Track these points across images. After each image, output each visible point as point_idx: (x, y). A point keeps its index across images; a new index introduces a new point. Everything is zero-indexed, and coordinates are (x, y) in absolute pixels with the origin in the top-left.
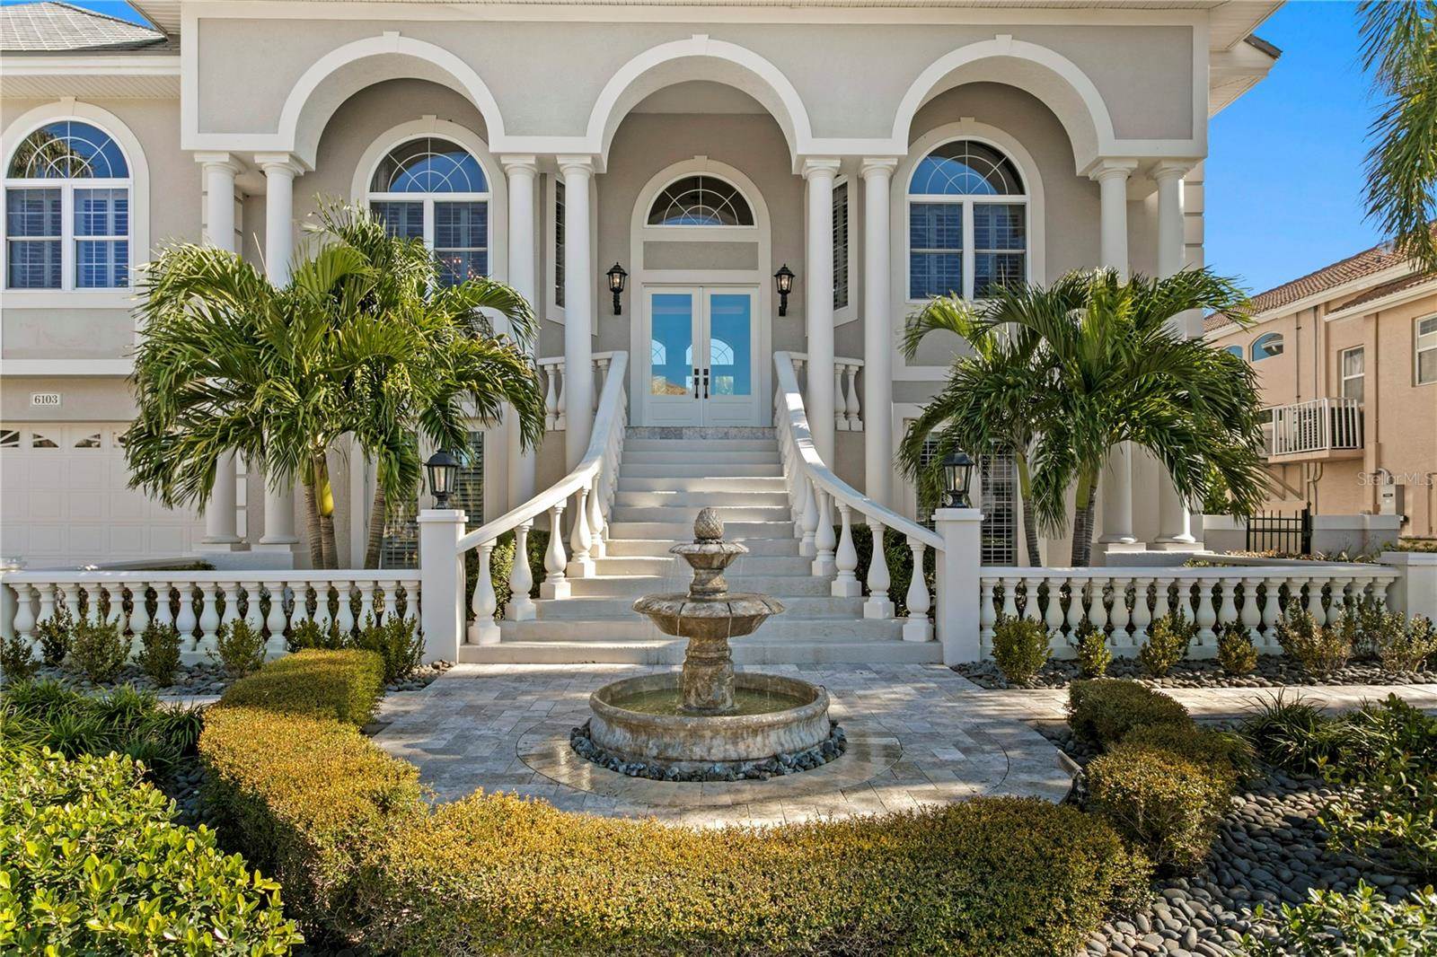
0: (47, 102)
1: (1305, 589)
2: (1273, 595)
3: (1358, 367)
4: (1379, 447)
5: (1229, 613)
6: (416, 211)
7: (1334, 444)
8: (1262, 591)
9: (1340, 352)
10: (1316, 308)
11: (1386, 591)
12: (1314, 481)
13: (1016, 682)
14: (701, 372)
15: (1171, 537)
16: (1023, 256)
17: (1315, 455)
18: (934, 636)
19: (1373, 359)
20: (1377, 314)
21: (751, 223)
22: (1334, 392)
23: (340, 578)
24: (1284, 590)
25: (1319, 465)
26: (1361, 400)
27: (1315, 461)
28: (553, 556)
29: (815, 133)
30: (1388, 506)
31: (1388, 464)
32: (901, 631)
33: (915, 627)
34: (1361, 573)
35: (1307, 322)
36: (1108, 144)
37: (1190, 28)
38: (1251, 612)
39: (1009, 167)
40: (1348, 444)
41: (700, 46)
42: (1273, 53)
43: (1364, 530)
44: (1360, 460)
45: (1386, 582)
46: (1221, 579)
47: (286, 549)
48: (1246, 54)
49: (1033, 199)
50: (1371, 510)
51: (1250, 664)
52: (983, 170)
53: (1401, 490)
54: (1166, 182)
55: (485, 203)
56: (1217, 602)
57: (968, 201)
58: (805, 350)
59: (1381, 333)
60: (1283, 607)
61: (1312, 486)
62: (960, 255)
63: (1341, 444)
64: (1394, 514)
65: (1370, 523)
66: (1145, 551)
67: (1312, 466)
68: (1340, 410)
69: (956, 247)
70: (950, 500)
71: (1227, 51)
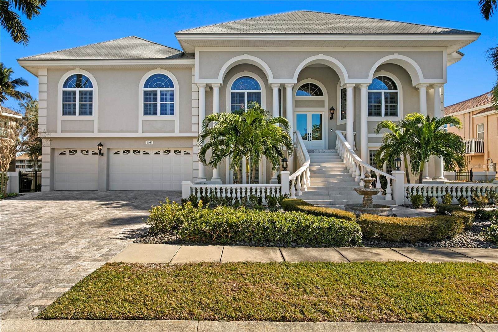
0: (154, 69)
1: (476, 189)
2: (469, 190)
3: (482, 129)
4: (488, 152)
5: (459, 194)
6: (243, 94)
7: (476, 151)
8: (467, 189)
9: (477, 125)
10: (469, 113)
11: (495, 189)
12: (469, 161)
13: (417, 207)
14: (309, 134)
15: (438, 177)
16: (397, 105)
17: (470, 154)
18: (392, 199)
19: (487, 128)
20: (488, 116)
21: (323, 95)
22: (475, 137)
23: (258, 186)
24: (472, 189)
25: (471, 157)
26: (483, 139)
27: (470, 156)
28: (304, 181)
29: (349, 78)
30: (491, 169)
31: (491, 157)
32: (385, 198)
33: (388, 197)
34: (489, 185)
35: (467, 116)
36: (422, 80)
37: (443, 51)
38: (464, 194)
39: (393, 83)
40: (480, 151)
41: (321, 57)
42: (462, 55)
43: (486, 176)
44: (483, 156)
45: (495, 187)
46: (458, 186)
47: (220, 180)
48: (455, 55)
49: (400, 91)
50: (487, 170)
51: (467, 204)
52: (386, 83)
53: (495, 164)
54: (436, 89)
55: (260, 93)
56: (457, 192)
57: (383, 91)
58: (346, 130)
59: (489, 121)
60: (472, 193)
61: (469, 163)
62: (381, 106)
63: (478, 151)
64: (493, 171)
65: (488, 173)
66: (432, 181)
67: (469, 157)
68: (477, 142)
69: (380, 103)
70: (396, 169)
71: (450, 54)
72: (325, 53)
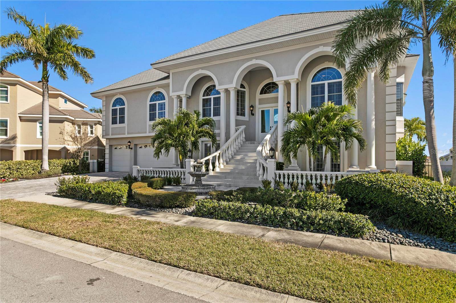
14: (272, 127)
16: (342, 94)
29: (278, 76)
39: (339, 72)
41: (254, 62)
57: (326, 82)
72: (257, 58)
